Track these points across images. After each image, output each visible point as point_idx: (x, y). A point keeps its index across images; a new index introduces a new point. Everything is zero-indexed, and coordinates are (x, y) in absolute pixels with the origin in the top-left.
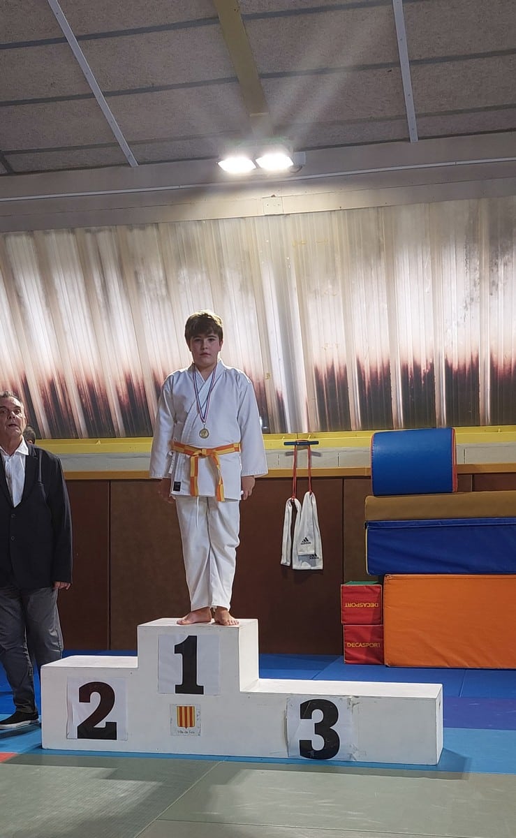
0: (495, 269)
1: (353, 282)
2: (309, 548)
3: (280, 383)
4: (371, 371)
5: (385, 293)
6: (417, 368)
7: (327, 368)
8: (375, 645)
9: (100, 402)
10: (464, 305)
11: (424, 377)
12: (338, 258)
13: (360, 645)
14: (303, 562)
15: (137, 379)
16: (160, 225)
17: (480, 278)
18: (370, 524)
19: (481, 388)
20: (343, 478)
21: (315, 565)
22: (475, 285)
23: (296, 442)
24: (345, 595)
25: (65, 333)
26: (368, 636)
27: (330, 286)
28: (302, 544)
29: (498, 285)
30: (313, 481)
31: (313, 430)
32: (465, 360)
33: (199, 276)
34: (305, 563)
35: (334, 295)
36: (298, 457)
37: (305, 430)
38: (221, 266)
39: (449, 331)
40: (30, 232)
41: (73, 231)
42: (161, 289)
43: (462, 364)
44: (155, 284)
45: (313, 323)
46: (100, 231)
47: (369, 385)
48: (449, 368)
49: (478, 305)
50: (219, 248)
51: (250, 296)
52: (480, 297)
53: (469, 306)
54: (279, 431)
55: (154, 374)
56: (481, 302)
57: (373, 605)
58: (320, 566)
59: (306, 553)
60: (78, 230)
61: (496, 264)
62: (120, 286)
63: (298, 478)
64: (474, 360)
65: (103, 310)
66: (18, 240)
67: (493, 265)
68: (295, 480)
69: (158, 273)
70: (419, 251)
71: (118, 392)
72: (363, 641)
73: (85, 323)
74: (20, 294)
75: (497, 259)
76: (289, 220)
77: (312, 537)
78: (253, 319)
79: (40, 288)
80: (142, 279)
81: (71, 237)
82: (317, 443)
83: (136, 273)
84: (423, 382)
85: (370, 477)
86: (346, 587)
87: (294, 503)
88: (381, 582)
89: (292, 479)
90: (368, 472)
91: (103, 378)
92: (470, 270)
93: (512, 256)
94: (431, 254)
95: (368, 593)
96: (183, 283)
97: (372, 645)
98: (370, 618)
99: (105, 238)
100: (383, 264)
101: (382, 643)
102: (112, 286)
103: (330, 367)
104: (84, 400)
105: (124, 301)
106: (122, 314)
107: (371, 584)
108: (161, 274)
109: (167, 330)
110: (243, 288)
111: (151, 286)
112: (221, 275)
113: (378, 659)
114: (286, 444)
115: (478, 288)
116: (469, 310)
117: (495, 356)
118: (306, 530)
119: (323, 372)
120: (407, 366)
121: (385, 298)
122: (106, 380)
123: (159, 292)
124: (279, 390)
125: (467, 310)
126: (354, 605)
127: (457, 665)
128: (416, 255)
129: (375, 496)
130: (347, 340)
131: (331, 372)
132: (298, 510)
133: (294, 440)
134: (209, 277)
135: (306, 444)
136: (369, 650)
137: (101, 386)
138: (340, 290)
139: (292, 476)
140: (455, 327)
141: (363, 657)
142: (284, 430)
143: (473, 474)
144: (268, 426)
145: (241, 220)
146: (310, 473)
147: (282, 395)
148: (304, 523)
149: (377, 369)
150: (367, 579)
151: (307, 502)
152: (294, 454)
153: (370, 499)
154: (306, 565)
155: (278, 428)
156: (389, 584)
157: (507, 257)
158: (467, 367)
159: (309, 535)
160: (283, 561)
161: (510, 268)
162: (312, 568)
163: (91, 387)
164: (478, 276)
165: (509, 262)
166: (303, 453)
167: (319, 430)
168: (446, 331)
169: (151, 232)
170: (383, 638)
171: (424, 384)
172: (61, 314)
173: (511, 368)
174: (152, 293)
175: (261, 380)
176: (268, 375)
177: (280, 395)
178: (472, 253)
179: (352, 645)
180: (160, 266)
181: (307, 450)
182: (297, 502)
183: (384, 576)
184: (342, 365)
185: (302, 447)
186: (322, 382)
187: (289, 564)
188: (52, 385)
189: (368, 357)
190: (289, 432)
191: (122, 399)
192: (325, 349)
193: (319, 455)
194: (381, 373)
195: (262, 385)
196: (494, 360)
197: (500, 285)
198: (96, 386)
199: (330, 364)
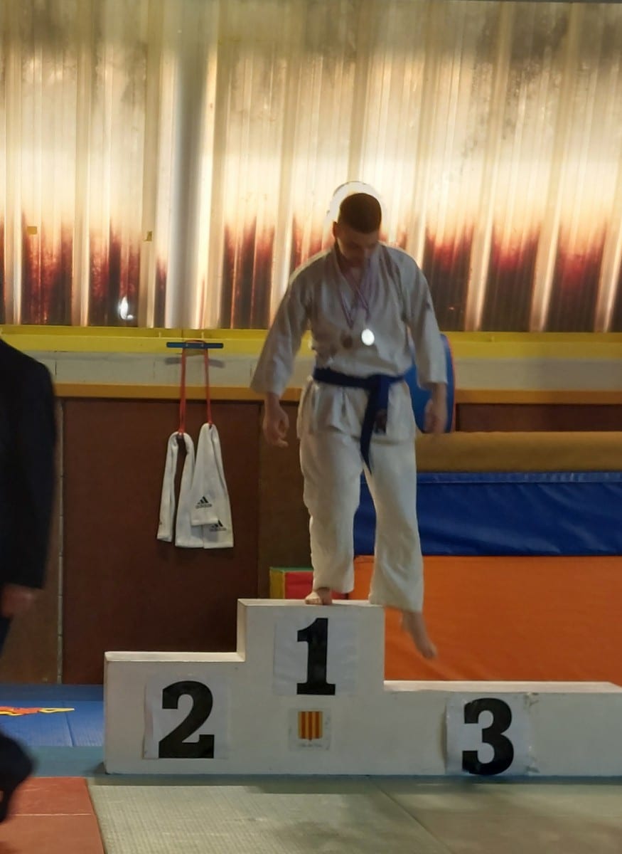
0: (513, 102)
2: (209, 514)
3: (164, 248)
5: (349, 124)
7: (245, 231)
10: (463, 149)
17: (491, 114)
19: (473, 275)
22: (482, 122)
23: (186, 343)
29: (514, 127)
30: (213, 406)
32: (455, 231)
36: (187, 366)
39: (437, 187)
43: (449, 239)
52: (488, 139)
53: (469, 153)
56: (487, 147)
59: (205, 521)
61: (516, 97)
63: (189, 402)
64: (468, 232)
67: (512, 96)
68: (183, 404)
75: (519, 88)
77: (213, 496)
82: (220, 346)
87: (182, 439)
89: (177, 401)
92: (477, 100)
93: (539, 86)
103: (249, 231)
114: (170, 344)
115: (486, 127)
116: (469, 157)
117: (498, 228)
119: (238, 236)
121: (348, 130)
124: (162, 260)
125: (466, 158)
128: (403, 72)
131: (250, 237)
132: (188, 451)
135: (202, 347)
138: (281, 114)
139: (176, 396)
140: (445, 181)
143: (458, 405)
144: (136, 314)
146: (207, 394)
151: (205, 438)
152: (182, 361)
157: (531, 86)
158: (456, 242)
160: (161, 534)
161: (534, 104)
164: (487, 109)
166: (194, 360)
167: (217, 324)
168: (432, 187)
175: (136, 242)
176: (150, 233)
177: (162, 269)
178: (484, 77)
181: (201, 357)
182: (187, 438)
184: (268, 228)
185: (195, 350)
189: (310, 217)
190: (169, 325)
192: (246, 201)
193: (219, 364)
196: (498, 234)
197: (519, 126)
199: (250, 224)
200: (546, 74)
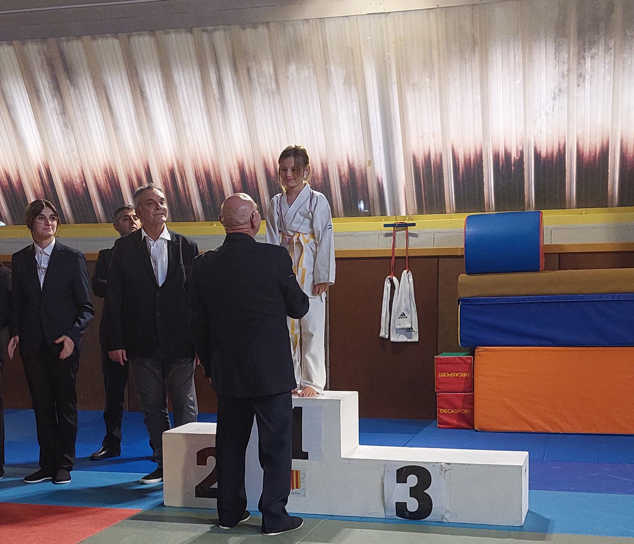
0: (582, 62)
1: (449, 76)
2: (406, 322)
3: (380, 169)
4: (465, 158)
5: (479, 85)
6: (508, 155)
7: (424, 156)
8: (466, 411)
9: (216, 189)
10: (553, 96)
11: (514, 163)
12: (435, 53)
13: (452, 411)
14: (400, 335)
15: (249, 168)
16: (271, 25)
17: (568, 70)
18: (463, 300)
19: (567, 174)
20: (438, 257)
21: (411, 338)
22: (563, 77)
23: (395, 224)
24: (438, 366)
25: (184, 124)
26: (460, 404)
27: (427, 80)
28: (399, 318)
29: (584, 78)
30: (410, 260)
31: (411, 213)
32: (553, 147)
33: (307, 71)
34: (402, 335)
35: (431, 88)
36: (397, 238)
37: (403, 213)
38: (326, 61)
39: (538, 120)
40: (152, 32)
41: (190, 31)
42: (271, 83)
43: (550, 151)
44: (266, 80)
45: (411, 115)
46: (215, 30)
47: (462, 172)
48: (537, 156)
49: (566, 95)
50: (325, 46)
51: (354, 90)
52: (568, 87)
53: (557, 97)
54: (379, 214)
55: (265, 163)
56: (569, 93)
57: (465, 375)
58: (416, 338)
59: (403, 326)
60: (195, 29)
61: (584, 57)
62: (233, 80)
63: (396, 258)
64: (561, 147)
65: (218, 104)
66: (141, 39)
67: (581, 58)
68: (393, 259)
69: (268, 68)
70: (511, 45)
71: (232, 179)
72: (455, 408)
73: (202, 115)
74: (143, 90)
75: (585, 52)
76: (389, 18)
77: (409, 313)
78: (356, 110)
79: (161, 85)
80: (254, 75)
81: (189, 35)
82: (414, 225)
83: (248, 69)
84: (513, 168)
85: (463, 256)
86: (440, 359)
87: (392, 280)
88: (473, 354)
89: (390, 258)
90: (461, 251)
91: (218, 166)
92: (558, 63)
93: (599, 50)
94: (522, 48)
95: (460, 364)
96: (291, 77)
97: (463, 411)
98: (462, 387)
99: (219, 37)
100: (477, 59)
101: (473, 410)
102: (227, 81)
103: (427, 155)
104: (201, 187)
105: (238, 95)
106: (235, 107)
107: (462, 355)
108: (272, 69)
109: (277, 121)
110: (347, 82)
111: (262, 81)
112: (327, 70)
113: (469, 424)
114: (385, 226)
115: (566, 79)
116: (557, 101)
117: (580, 143)
118: (403, 306)
119: (421, 159)
120: (499, 153)
121: (479, 90)
122: (221, 167)
123: (269, 86)
124: (380, 176)
125: (555, 101)
126: (446, 375)
127: (541, 430)
128: (508, 49)
129: (467, 274)
130: (443, 131)
131: (428, 159)
132: (396, 287)
133: (393, 222)
134: (315, 72)
135: (404, 226)
136: (461, 416)
137: (217, 174)
138: (437, 83)
139: (390, 255)
140: (544, 117)
141: (455, 422)
142: (383, 212)
143: (559, 254)
144: (369, 209)
145: (346, 18)
146: (407, 253)
147: (382, 180)
148: (401, 298)
149: (470, 156)
150: (458, 350)
151: (405, 279)
152: (393, 235)
153: (463, 277)
154: (402, 338)
155: (378, 211)
156: (479, 355)
157: (593, 50)
158: (555, 154)
159: (406, 310)
160: (382, 334)
161: (596, 61)
162: (409, 340)
163: (207, 175)
164: (566, 68)
165: (596, 55)
166: (401, 234)
167: (416, 212)
168: (536, 121)
169: (262, 30)
170: (473, 405)
171: (514, 170)
172: (180, 107)
173: (596, 155)
174: (263, 88)
175: (363, 167)
176: (370, 162)
177: (380, 181)
178: (560, 47)
179: (445, 411)
180: (271, 61)
181: (404, 232)
182: (395, 279)
183: (475, 348)
184: (438, 154)
185: (401, 228)
186: (419, 170)
187: (387, 336)
188: (172, 173)
189: (462, 146)
190: (389, 215)
191: (236, 185)
192: (422, 138)
193: (415, 235)
194: (474, 160)
195: (364, 172)
196: (581, 147)
197: (587, 77)
198: (212, 173)
199: (427, 152)
200: (602, 41)
